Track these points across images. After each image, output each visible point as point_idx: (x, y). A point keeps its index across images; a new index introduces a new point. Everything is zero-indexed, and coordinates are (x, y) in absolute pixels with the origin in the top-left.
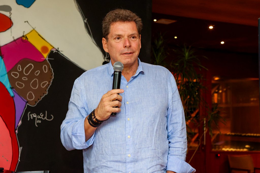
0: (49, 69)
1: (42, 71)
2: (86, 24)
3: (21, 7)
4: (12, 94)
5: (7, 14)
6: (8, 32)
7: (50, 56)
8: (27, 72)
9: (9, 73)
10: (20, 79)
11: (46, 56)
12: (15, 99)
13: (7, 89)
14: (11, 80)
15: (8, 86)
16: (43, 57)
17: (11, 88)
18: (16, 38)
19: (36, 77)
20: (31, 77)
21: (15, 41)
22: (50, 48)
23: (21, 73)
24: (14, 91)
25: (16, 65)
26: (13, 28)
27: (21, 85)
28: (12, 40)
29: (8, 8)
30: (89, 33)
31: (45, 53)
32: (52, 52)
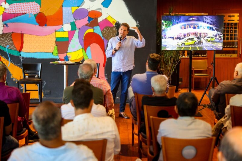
0: (115, 29)
1: (113, 30)
2: (129, 11)
3: (105, 8)
4: (103, 38)
5: (100, 11)
6: (101, 17)
7: (115, 24)
8: (107, 31)
9: (101, 32)
10: (105, 33)
11: (114, 24)
12: (104, 40)
13: (101, 37)
14: (102, 34)
15: (101, 36)
16: (113, 25)
17: (103, 37)
18: (103, 19)
19: (111, 32)
20: (109, 32)
21: (103, 20)
22: (115, 22)
23: (106, 31)
24: (104, 38)
25: (104, 29)
26: (102, 16)
27: (106, 36)
28: (102, 20)
29: (100, 9)
30: (130, 14)
31: (114, 23)
32: (116, 23)
